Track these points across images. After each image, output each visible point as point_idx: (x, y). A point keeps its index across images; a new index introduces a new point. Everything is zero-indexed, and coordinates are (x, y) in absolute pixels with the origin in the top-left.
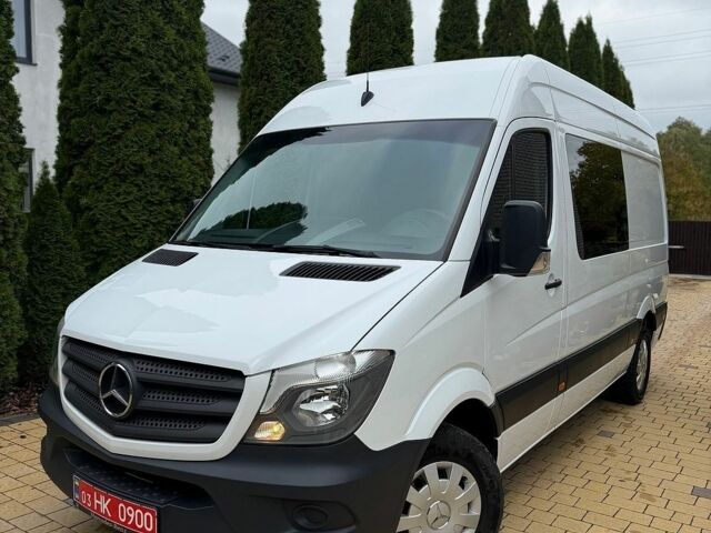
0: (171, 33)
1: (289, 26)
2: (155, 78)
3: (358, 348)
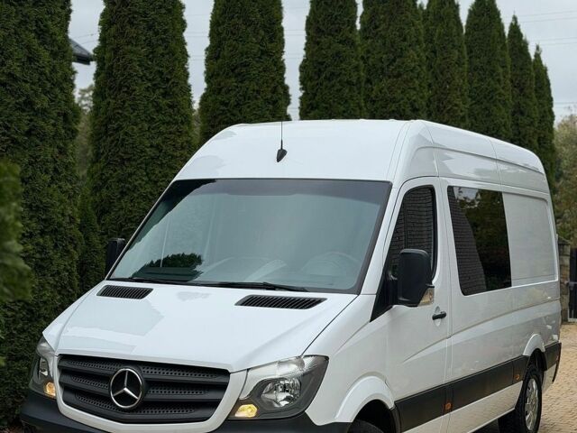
0: (45, 55)
1: (151, 33)
2: (29, 103)
3: (306, 354)
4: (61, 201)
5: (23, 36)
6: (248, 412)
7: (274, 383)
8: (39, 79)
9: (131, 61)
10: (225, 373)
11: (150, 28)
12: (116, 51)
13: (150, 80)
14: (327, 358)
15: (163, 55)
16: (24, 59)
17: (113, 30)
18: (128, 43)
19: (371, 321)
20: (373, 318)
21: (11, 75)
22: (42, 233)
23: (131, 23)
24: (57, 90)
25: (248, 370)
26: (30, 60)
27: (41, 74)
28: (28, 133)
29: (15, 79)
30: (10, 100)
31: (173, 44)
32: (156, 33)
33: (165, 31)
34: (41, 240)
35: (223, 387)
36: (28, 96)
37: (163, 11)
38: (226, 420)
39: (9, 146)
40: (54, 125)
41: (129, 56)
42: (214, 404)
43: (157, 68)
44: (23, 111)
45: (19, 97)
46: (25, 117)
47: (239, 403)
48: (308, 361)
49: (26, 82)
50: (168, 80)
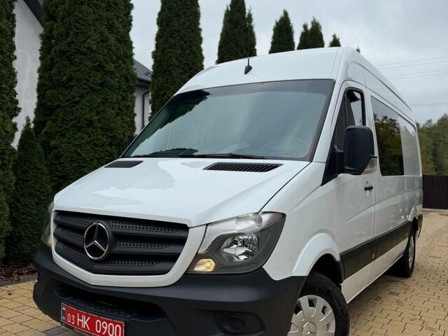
3: (263, 210)
4: (123, 127)
5: (99, 27)
6: (207, 266)
7: (233, 238)
8: (108, 53)
9: (171, 57)
10: (184, 228)
11: (182, 39)
12: (163, 52)
13: (182, 69)
14: (284, 215)
15: (189, 54)
16: (99, 40)
17: (162, 40)
18: (170, 47)
19: (322, 185)
20: (324, 182)
21: (89, 48)
22: (110, 145)
23: (172, 37)
24: (121, 62)
25: (207, 225)
26: (102, 41)
27: (109, 50)
28: (101, 85)
29: (92, 51)
30: (89, 63)
31: (194, 48)
32: (185, 43)
33: (191, 42)
34: (109, 149)
35: (182, 241)
36: (100, 62)
37: (189, 30)
38: (186, 274)
39: (88, 92)
40: (118, 82)
41: (170, 54)
42: (173, 258)
43: (185, 62)
44: (98, 71)
45: (95, 63)
46: (99, 75)
47: (198, 257)
48: (266, 218)
49: (100, 54)
50: (192, 68)
